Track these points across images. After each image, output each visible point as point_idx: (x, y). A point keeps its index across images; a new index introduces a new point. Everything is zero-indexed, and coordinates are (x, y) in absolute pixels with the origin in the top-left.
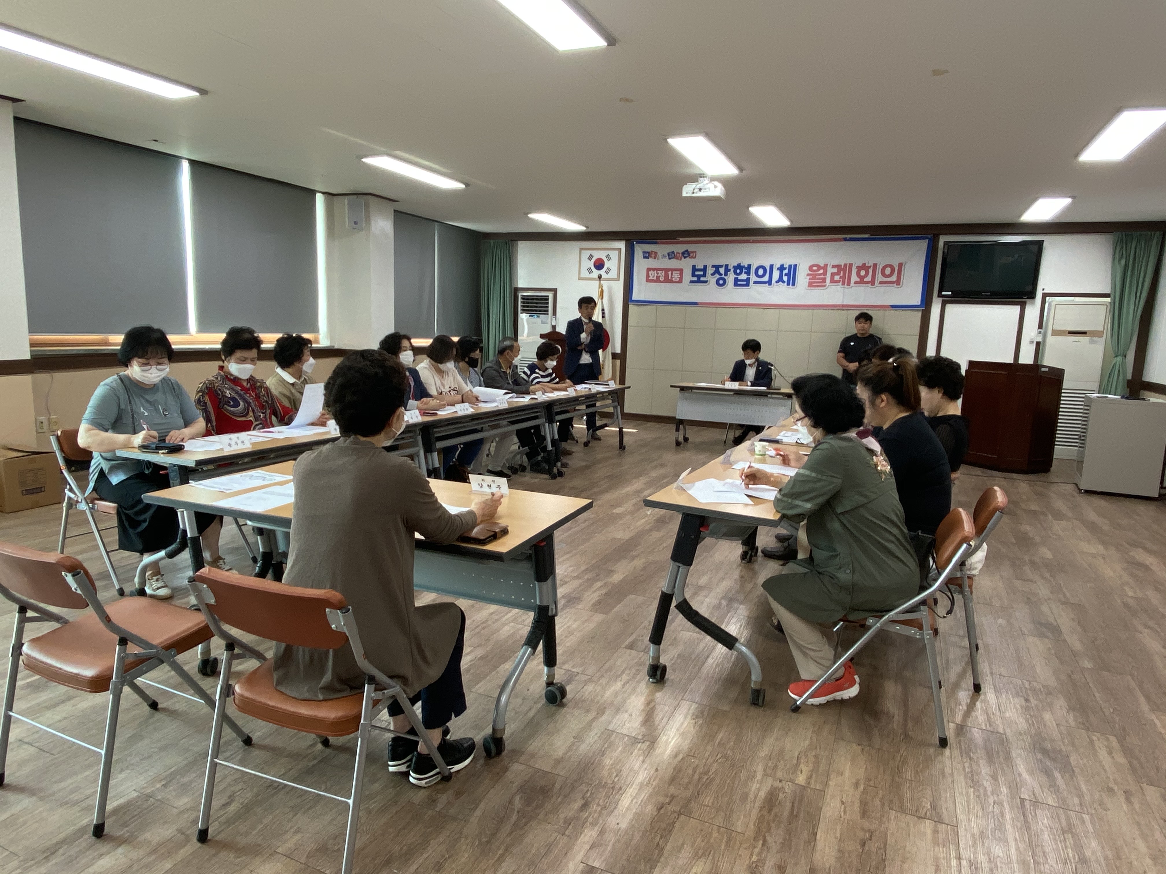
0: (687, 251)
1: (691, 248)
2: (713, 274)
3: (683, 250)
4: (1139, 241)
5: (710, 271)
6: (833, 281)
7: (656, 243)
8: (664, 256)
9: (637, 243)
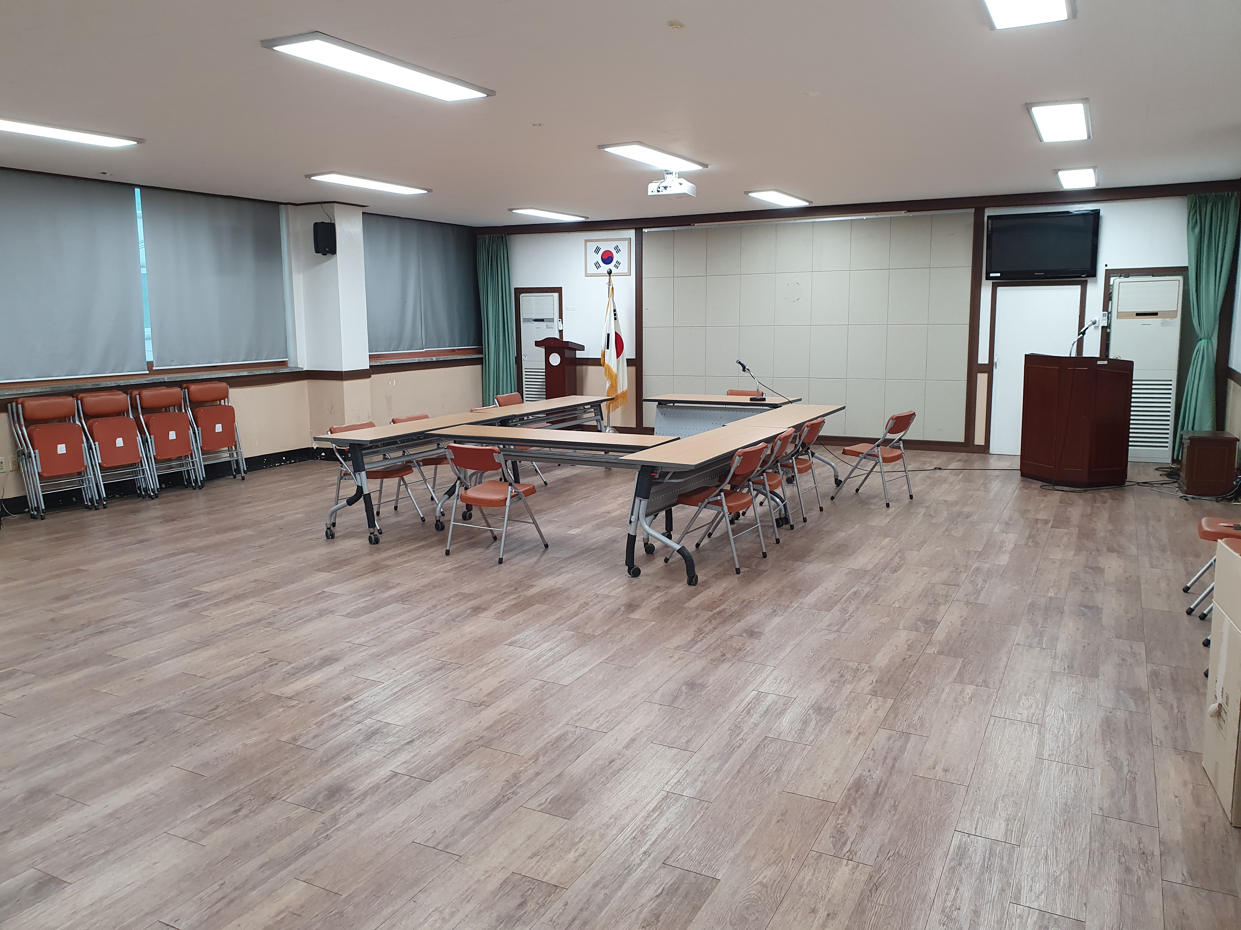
4: (1214, 204)
9: (647, 231)
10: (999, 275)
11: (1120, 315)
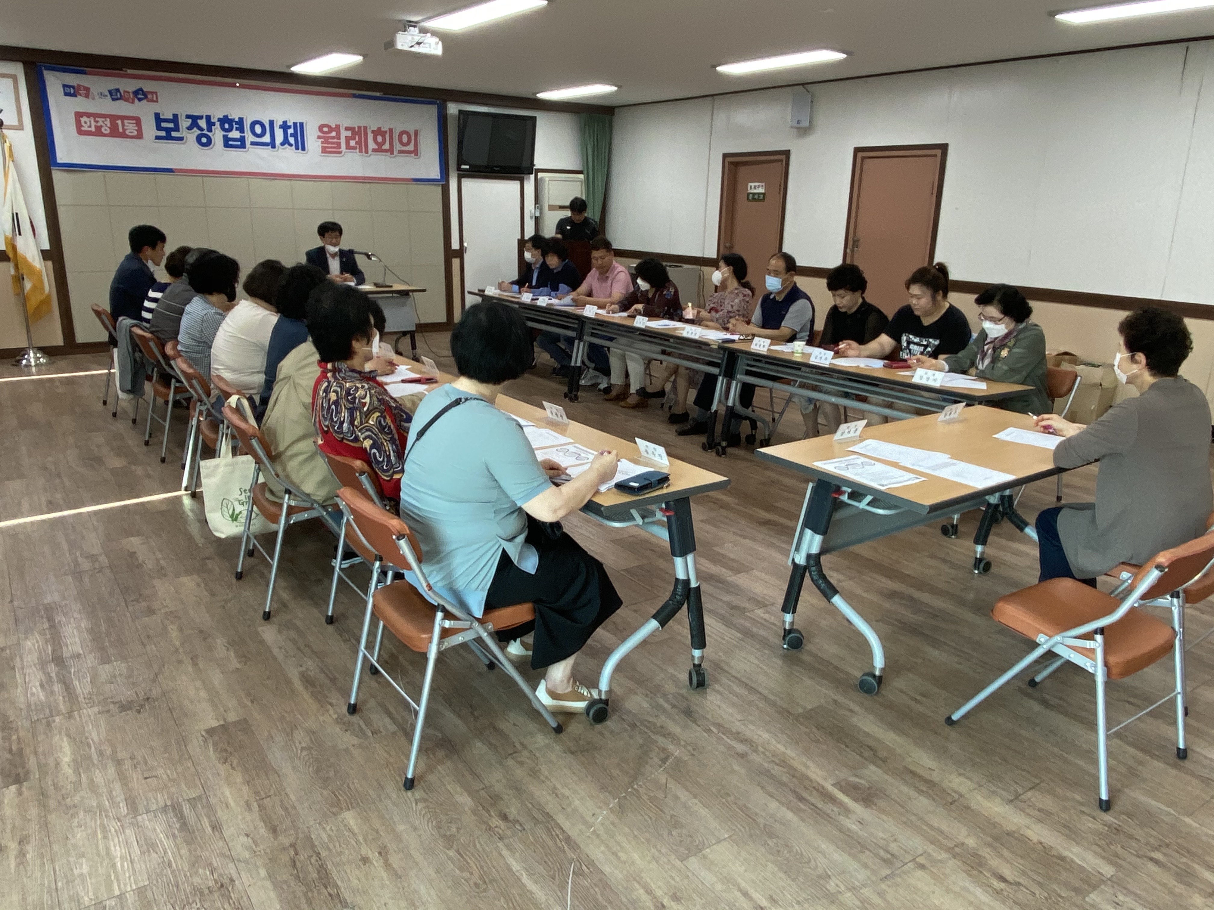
0: (141, 89)
1: (148, 86)
2: (190, 128)
3: (134, 89)
5: (184, 123)
6: (348, 147)
7: (84, 73)
8: (102, 95)
9: (48, 69)
10: (467, 167)
11: (552, 208)
